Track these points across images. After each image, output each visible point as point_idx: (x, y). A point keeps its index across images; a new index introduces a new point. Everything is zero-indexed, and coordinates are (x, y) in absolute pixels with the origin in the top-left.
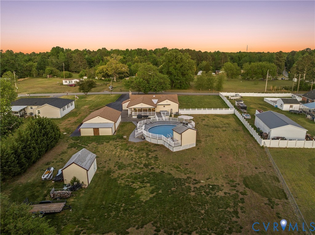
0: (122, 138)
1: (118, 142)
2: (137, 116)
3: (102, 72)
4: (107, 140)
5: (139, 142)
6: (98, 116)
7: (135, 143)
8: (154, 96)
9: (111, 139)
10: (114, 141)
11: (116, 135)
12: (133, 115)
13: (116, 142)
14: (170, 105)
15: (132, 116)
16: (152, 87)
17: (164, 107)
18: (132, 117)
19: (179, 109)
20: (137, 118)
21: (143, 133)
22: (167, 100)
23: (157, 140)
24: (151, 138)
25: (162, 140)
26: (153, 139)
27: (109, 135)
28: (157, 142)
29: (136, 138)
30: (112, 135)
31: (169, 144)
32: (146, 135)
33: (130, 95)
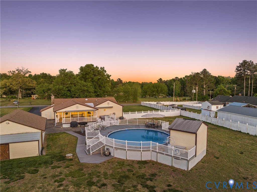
0: (63, 158)
1: (59, 167)
2: (71, 123)
3: (4, 88)
4: (30, 166)
5: (105, 162)
6: (7, 122)
7: (97, 166)
8: (86, 100)
9: (40, 164)
10: (50, 168)
11: (47, 155)
12: (64, 124)
13: (53, 168)
14: (112, 107)
15: (62, 124)
16: (74, 95)
17: (105, 110)
18: (62, 126)
19: (123, 113)
20: (71, 127)
21: (104, 145)
22: (108, 101)
23: (141, 153)
24: (127, 150)
25: (151, 151)
26: (131, 151)
27: (33, 156)
28: (141, 156)
29: (91, 154)
30: (38, 155)
31: (174, 156)
32: (114, 146)
33: (52, 99)
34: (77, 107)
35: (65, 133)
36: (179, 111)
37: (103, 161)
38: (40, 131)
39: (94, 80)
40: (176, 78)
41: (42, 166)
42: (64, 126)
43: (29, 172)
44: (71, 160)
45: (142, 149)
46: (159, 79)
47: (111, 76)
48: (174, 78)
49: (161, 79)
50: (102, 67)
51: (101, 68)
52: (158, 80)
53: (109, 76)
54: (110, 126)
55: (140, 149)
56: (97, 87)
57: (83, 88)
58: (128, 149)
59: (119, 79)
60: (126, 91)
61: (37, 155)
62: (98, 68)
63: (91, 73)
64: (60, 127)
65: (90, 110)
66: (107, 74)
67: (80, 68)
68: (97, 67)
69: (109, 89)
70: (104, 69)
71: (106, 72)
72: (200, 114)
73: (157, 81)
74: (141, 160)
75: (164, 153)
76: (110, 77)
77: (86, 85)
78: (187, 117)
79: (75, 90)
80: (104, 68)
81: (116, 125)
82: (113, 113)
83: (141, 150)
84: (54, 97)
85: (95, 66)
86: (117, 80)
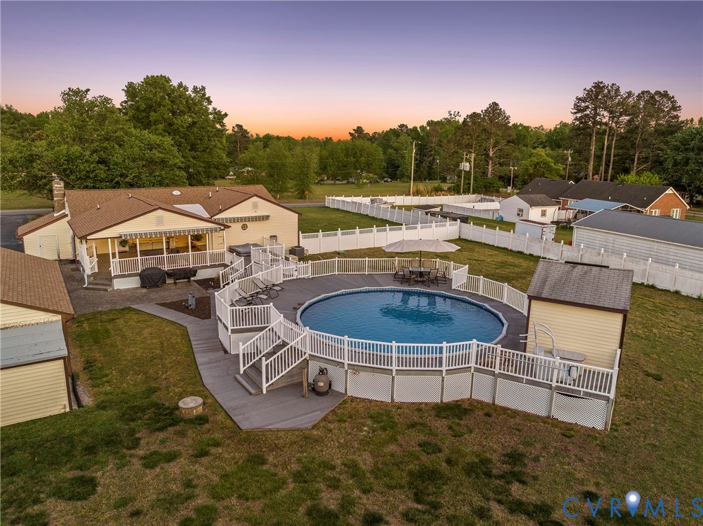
0: (168, 417)
2: (140, 275)
8: (177, 193)
9: (90, 450)
10: (137, 464)
11: (101, 406)
12: (117, 277)
14: (267, 217)
15: (110, 279)
16: (121, 176)
17: (244, 227)
18: (110, 285)
19: (301, 235)
20: (143, 286)
21: (307, 355)
22: (255, 198)
23: (443, 381)
24: (394, 373)
25: (472, 370)
26: (410, 374)
27: (48, 414)
28: (443, 388)
29: (265, 392)
30: (68, 410)
31: (558, 388)
32: (346, 362)
33: (55, 192)
34: (160, 221)
35: (130, 309)
36: (456, 224)
37: (319, 415)
38: (59, 317)
39: (175, 127)
40: (402, 126)
41: (101, 456)
42: (119, 285)
43: (59, 494)
44: (201, 420)
45: (448, 368)
46: (354, 130)
47: (226, 115)
48: (396, 126)
49: (359, 130)
50: (199, 86)
51: (195, 88)
52: (354, 132)
53: (220, 117)
54: (284, 281)
55: (441, 365)
56: (187, 151)
57: (148, 154)
58: (401, 368)
59: (240, 127)
60: (277, 164)
61: (63, 411)
62: (186, 89)
63: (164, 106)
64: (106, 290)
65: (202, 230)
66: (215, 109)
67: (126, 89)
68: (180, 85)
69: (222, 158)
70: (204, 95)
71: (210, 102)
72: (510, 232)
73: (350, 133)
74: (442, 401)
75: (521, 376)
76: (225, 121)
77: (158, 142)
78: (481, 243)
79: (124, 161)
80: (203, 88)
81: (301, 277)
82: (271, 237)
83: (444, 371)
84: (62, 184)
85: (175, 83)
86: (233, 130)
